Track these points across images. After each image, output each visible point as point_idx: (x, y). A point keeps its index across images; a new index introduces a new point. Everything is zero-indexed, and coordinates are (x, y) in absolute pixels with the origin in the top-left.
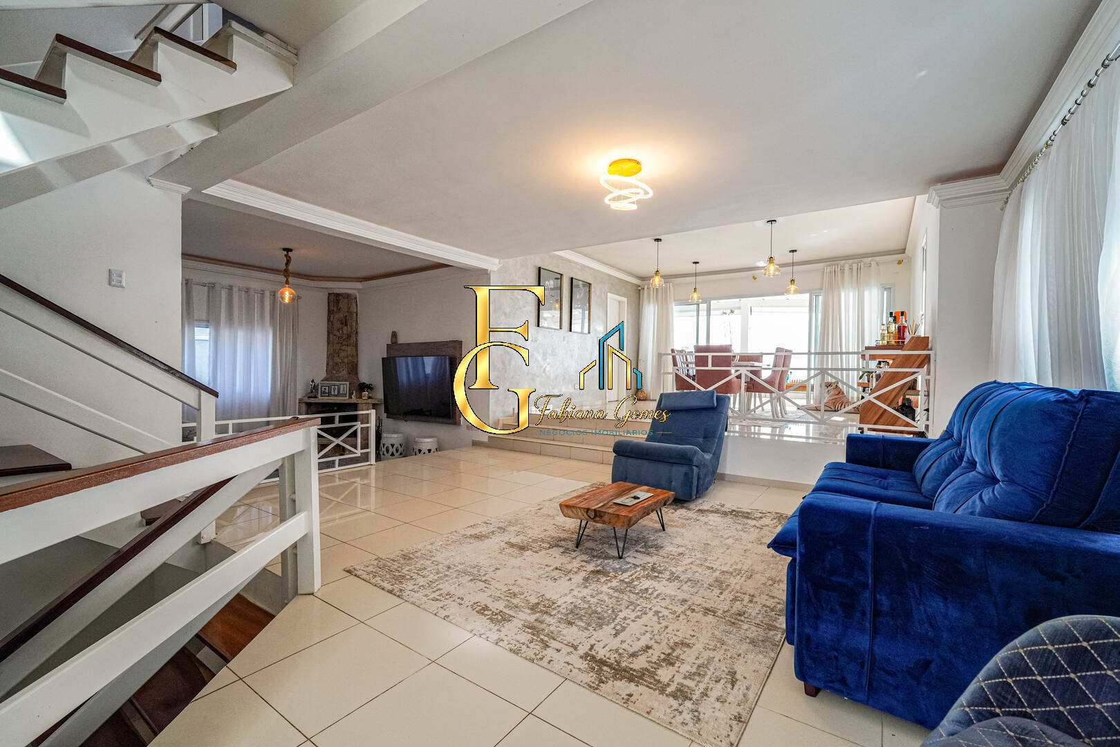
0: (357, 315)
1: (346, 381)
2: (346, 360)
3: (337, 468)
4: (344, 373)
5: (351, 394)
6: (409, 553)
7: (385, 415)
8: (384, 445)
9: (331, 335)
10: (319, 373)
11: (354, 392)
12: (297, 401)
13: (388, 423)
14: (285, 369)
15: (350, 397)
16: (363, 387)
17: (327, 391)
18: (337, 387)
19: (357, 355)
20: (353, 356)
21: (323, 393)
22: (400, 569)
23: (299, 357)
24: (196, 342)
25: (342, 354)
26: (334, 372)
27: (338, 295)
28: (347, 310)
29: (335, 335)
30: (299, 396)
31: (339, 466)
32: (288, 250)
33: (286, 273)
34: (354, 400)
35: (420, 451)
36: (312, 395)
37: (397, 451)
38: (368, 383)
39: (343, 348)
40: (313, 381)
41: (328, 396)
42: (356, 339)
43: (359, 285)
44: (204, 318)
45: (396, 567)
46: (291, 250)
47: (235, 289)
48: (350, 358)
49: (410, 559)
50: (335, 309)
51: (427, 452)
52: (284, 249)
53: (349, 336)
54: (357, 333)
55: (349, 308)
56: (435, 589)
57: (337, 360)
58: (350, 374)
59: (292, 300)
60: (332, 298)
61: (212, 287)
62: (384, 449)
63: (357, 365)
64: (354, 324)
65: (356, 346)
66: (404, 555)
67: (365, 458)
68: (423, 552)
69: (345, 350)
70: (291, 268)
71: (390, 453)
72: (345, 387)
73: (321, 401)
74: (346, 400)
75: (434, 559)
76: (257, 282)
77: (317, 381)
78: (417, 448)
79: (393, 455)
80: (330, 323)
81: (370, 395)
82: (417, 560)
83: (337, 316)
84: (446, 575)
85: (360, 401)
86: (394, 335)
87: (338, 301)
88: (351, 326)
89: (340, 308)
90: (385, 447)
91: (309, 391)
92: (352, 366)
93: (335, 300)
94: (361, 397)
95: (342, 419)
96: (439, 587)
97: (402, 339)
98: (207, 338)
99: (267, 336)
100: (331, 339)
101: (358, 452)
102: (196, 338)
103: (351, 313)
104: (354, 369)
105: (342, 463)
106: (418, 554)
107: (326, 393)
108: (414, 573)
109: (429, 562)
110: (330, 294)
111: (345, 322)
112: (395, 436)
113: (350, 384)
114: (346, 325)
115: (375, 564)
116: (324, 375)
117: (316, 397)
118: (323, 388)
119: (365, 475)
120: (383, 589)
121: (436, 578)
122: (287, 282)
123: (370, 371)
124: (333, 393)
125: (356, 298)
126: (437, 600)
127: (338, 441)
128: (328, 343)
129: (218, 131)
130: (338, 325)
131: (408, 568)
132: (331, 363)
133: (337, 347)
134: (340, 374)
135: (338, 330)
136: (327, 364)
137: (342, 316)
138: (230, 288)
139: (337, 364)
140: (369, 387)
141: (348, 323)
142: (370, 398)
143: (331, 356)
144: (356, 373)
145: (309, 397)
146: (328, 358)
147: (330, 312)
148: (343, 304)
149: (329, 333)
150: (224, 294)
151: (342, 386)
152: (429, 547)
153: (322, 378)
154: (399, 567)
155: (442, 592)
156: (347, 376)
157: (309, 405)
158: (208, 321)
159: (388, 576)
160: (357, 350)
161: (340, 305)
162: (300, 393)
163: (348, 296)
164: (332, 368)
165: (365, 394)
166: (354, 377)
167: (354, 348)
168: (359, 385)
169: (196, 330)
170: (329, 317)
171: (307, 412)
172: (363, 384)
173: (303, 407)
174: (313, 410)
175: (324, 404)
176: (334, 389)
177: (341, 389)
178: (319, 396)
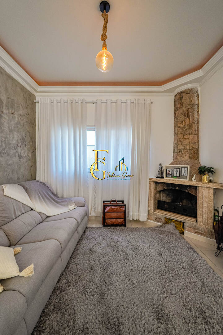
0: (198, 107)
1: (188, 164)
2: (188, 147)
4: (186, 158)
5: (191, 176)
9: (176, 128)
10: (167, 160)
11: (195, 175)
12: (148, 180)
15: (191, 180)
16: (204, 170)
17: (170, 173)
18: (178, 170)
19: (198, 141)
20: (194, 143)
21: (167, 174)
25: (186, 142)
26: (178, 157)
27: (181, 93)
28: (189, 103)
29: (179, 127)
34: (194, 183)
36: (160, 176)
38: (208, 166)
39: (185, 137)
40: (161, 165)
41: (172, 177)
42: (198, 128)
44: (92, 124)
48: (192, 145)
50: (179, 106)
53: (191, 126)
54: (198, 122)
55: (191, 101)
57: (180, 147)
58: (191, 158)
63: (198, 150)
64: (196, 114)
65: (198, 134)
69: (187, 139)
72: (186, 169)
73: (165, 181)
74: (186, 182)
77: (165, 165)
80: (176, 119)
81: (211, 178)
83: (181, 111)
85: (199, 184)
87: (181, 98)
88: (193, 117)
89: (183, 103)
91: (158, 173)
92: (194, 152)
93: (180, 98)
94: (201, 180)
98: (93, 137)
100: (176, 131)
103: (193, 105)
104: (195, 154)
107: (170, 175)
110: (176, 95)
111: (187, 114)
113: (191, 168)
114: (188, 117)
116: (172, 160)
117: (162, 177)
118: (168, 170)
124: (175, 175)
125: (197, 92)
128: (175, 135)
130: (181, 118)
132: (176, 151)
133: (181, 136)
134: (183, 159)
135: (182, 123)
136: (174, 152)
137: (184, 109)
139: (180, 151)
140: (211, 171)
141: (190, 114)
142: (210, 181)
143: (176, 145)
144: (198, 157)
145: (157, 177)
146: (174, 147)
147: (176, 109)
148: (186, 100)
149: (175, 127)
151: (183, 169)
153: (169, 162)
156: (189, 160)
157: (157, 183)
158: (94, 126)
160: (198, 138)
161: (183, 101)
162: (153, 174)
163: (190, 92)
164: (178, 154)
165: (206, 177)
166: (196, 162)
167: (196, 136)
168: (200, 168)
169: (88, 132)
170: (175, 114)
171: (156, 189)
172: (205, 167)
173: (153, 185)
174: (160, 188)
175: (168, 184)
176: (177, 171)
177: (183, 172)
178: (165, 177)
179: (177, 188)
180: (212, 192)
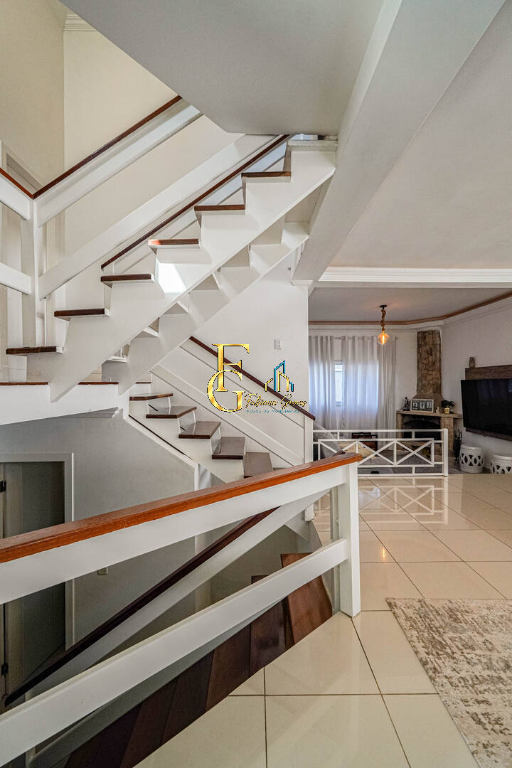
0: (440, 346)
1: (431, 398)
2: (431, 382)
3: (414, 474)
4: (430, 392)
5: (435, 409)
6: (458, 611)
7: (463, 429)
8: (463, 455)
9: (420, 364)
10: (412, 393)
11: (438, 408)
12: (395, 413)
13: (466, 436)
14: (388, 389)
15: (435, 412)
16: (445, 404)
17: (417, 406)
18: (424, 403)
19: (441, 378)
20: (437, 378)
21: (414, 407)
22: (441, 630)
23: (397, 380)
24: (336, 374)
25: (429, 377)
26: (423, 391)
27: (424, 332)
28: (432, 343)
29: (423, 363)
30: (397, 408)
31: (416, 472)
32: (383, 306)
33: (383, 323)
34: (438, 414)
35: (498, 467)
36: (406, 408)
37: (475, 461)
38: (449, 400)
39: (429, 373)
40: (406, 398)
41: (418, 410)
42: (440, 366)
43: (441, 322)
44: (340, 359)
45: (438, 625)
46: (386, 306)
47: (356, 339)
48: (435, 380)
49: (456, 620)
50: (423, 343)
51: (506, 470)
52: (381, 306)
53: (434, 363)
54: (440, 360)
55: (434, 341)
56: (480, 697)
57: (425, 382)
58: (435, 393)
59: (388, 341)
60: (420, 335)
61: (343, 339)
62: (463, 459)
63: (440, 385)
64: (438, 353)
65: (440, 371)
66: (451, 610)
67: (438, 469)
68: (475, 616)
69: (431, 374)
70: (386, 319)
71: (469, 463)
72: (430, 404)
73: (412, 413)
74: (431, 413)
75: (488, 636)
76: (368, 331)
77: (410, 398)
78: (495, 464)
79: (471, 464)
80: (419, 354)
81: (452, 411)
82: (465, 627)
83: (424, 349)
84: (500, 678)
85: (442, 415)
86: (472, 360)
87: (425, 338)
88: (436, 355)
89: (427, 342)
90: (464, 456)
91: (404, 405)
92: (437, 386)
93: (423, 337)
94: (443, 412)
95: (417, 435)
96: (487, 696)
97: (478, 365)
98: (341, 370)
99: (375, 367)
100: (420, 366)
101: (432, 464)
102: (336, 370)
103: (435, 345)
104: (438, 389)
105: (418, 470)
106: (468, 617)
108: (457, 647)
109: (479, 640)
110: (419, 333)
111: (430, 353)
112: (474, 448)
113: (435, 401)
114: (431, 355)
115: (417, 608)
116: (415, 393)
117: (409, 410)
118: (414, 403)
119: (438, 483)
120: (416, 653)
121: (485, 673)
122: (383, 330)
123: (452, 390)
124: (421, 408)
125: (439, 333)
126: (480, 722)
127: (415, 452)
128: (418, 369)
129: (309, 234)
130: (424, 355)
131: (451, 634)
132: (420, 385)
133: (425, 372)
134: (427, 394)
135: (425, 359)
136: (418, 385)
137: (428, 347)
138: (354, 338)
139: (424, 385)
140: (451, 404)
141: (434, 353)
142: (451, 413)
143: (419, 380)
144: (440, 392)
145: (404, 410)
146: (418, 380)
147: (419, 346)
148: (429, 339)
149: (418, 362)
150: (350, 342)
151: (428, 402)
152: (485, 612)
153: (414, 395)
154: (441, 627)
155: (489, 710)
156: (433, 394)
157: (404, 416)
158: (342, 360)
159: (426, 635)
160: (440, 374)
161: (427, 340)
162: (398, 406)
163: (433, 332)
164: (421, 388)
165: (447, 409)
166: (439, 395)
167: (438, 373)
168: (442, 402)
169: (336, 366)
170: (418, 350)
171: (402, 421)
172: (446, 401)
173: (400, 417)
174: (407, 420)
175: (414, 416)
176: (422, 405)
177: (428, 405)
178: (411, 409)
179: (423, 419)
180: (452, 420)
